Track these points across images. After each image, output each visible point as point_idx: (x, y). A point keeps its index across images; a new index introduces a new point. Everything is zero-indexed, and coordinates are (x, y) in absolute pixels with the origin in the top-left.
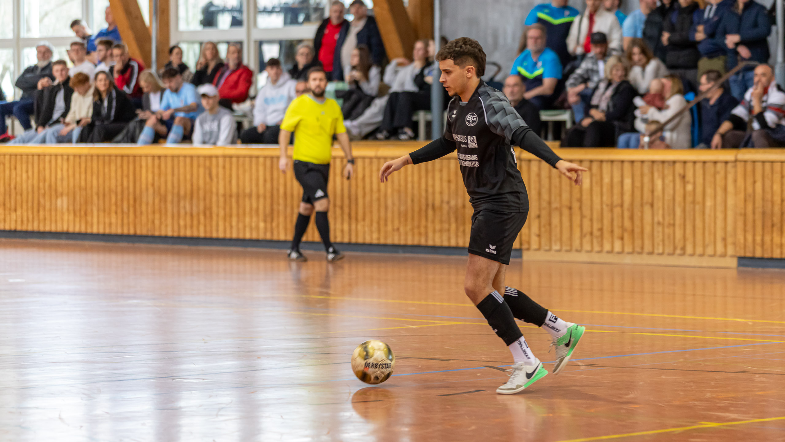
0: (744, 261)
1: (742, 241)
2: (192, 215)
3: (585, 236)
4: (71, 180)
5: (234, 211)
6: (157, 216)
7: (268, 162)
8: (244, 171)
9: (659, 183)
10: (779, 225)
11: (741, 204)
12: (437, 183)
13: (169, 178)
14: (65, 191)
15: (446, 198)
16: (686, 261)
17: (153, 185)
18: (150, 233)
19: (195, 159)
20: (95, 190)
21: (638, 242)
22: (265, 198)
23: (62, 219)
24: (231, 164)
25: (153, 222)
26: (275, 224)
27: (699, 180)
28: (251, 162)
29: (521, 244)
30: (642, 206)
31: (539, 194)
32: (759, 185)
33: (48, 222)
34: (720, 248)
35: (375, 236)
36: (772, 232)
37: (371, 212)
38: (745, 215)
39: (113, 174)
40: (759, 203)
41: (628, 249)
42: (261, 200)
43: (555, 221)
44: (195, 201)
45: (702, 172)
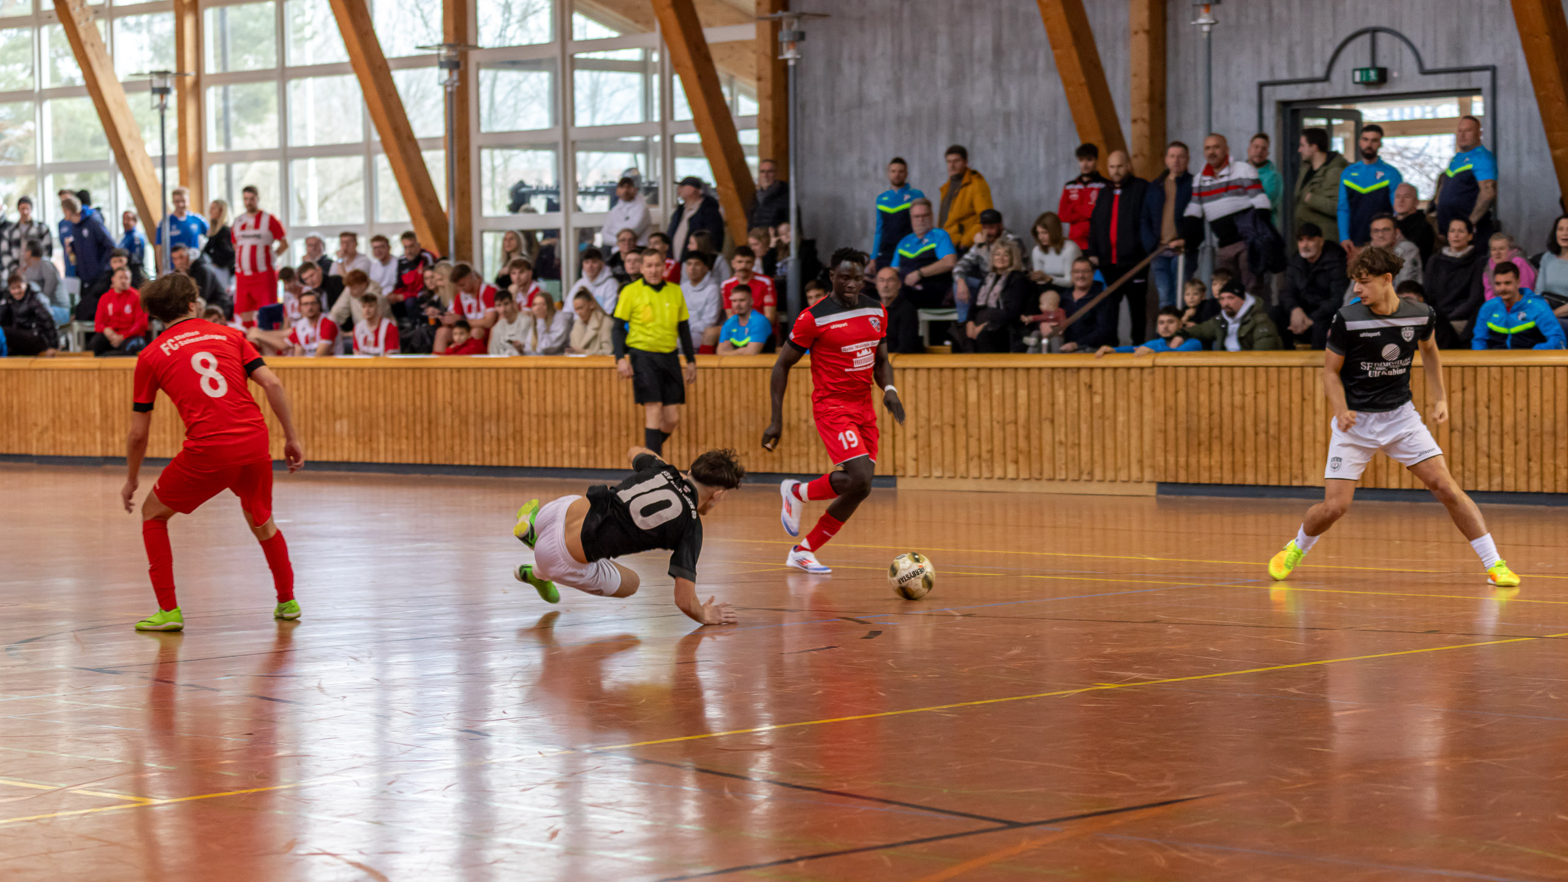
0: (1166, 488)
1: (1162, 463)
2: (498, 440)
3: (972, 459)
4: (352, 399)
5: (550, 435)
6: (457, 441)
7: (590, 375)
8: (562, 386)
9: (1060, 394)
10: (1207, 443)
11: (1161, 419)
13: (471, 395)
14: (346, 412)
16: (1094, 488)
17: (451, 404)
18: (448, 463)
19: (502, 372)
20: (381, 410)
21: (1036, 466)
22: (586, 418)
23: (342, 448)
24: (545, 377)
25: (452, 449)
26: (598, 450)
27: (1110, 390)
28: (569, 373)
29: (895, 470)
30: (1040, 422)
31: (916, 409)
32: (1182, 395)
33: (324, 450)
34: (1135, 473)
36: (1199, 452)
37: (714, 433)
38: (1165, 432)
39: (403, 391)
40: (1182, 417)
41: (1024, 474)
42: (582, 420)
43: (936, 441)
44: (502, 422)
45: (1112, 381)
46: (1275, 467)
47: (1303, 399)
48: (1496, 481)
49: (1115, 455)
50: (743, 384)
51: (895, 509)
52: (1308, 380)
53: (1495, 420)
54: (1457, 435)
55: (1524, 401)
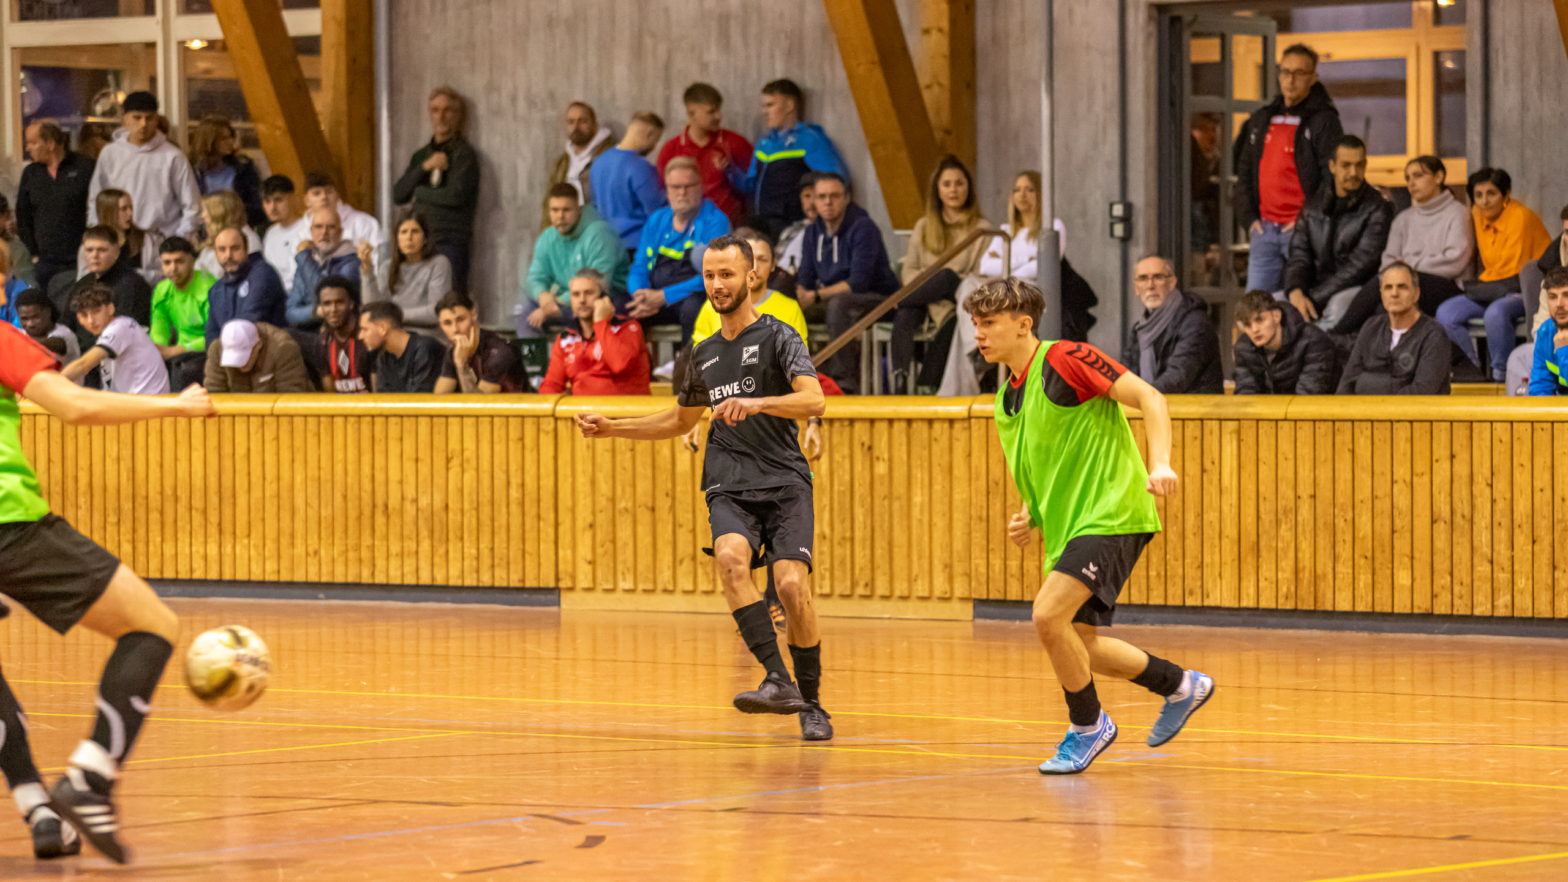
0: (986, 607)
1: (983, 570)
3: (681, 562)
11: (980, 500)
12: (394, 463)
15: (410, 493)
16: (875, 608)
27: (900, 453)
29: (557, 579)
31: (593, 483)
34: (940, 585)
35: (271, 566)
37: (263, 520)
38: (988, 520)
43: (624, 533)
45: (904, 439)
46: (1158, 575)
47: (1203, 471)
48: (1503, 600)
49: (909, 556)
50: (312, 441)
51: (557, 639)
52: (1211, 442)
53: (1501, 505)
54: (1441, 528)
55: (1547, 476)
